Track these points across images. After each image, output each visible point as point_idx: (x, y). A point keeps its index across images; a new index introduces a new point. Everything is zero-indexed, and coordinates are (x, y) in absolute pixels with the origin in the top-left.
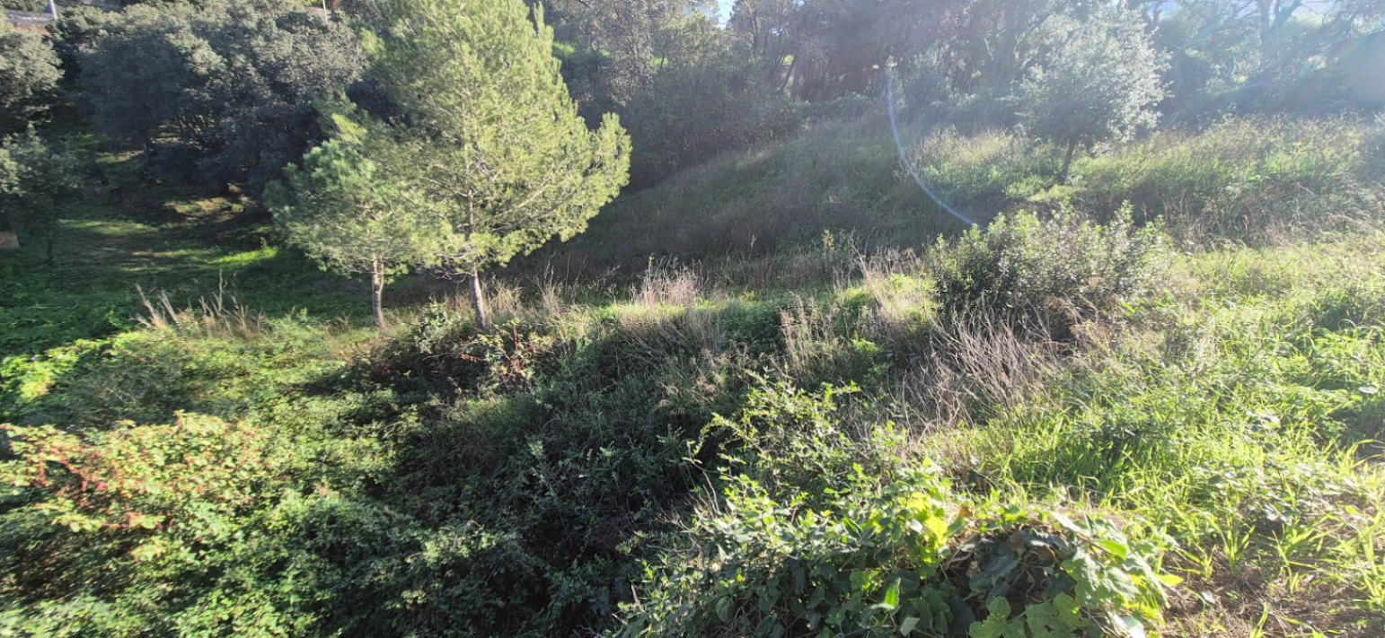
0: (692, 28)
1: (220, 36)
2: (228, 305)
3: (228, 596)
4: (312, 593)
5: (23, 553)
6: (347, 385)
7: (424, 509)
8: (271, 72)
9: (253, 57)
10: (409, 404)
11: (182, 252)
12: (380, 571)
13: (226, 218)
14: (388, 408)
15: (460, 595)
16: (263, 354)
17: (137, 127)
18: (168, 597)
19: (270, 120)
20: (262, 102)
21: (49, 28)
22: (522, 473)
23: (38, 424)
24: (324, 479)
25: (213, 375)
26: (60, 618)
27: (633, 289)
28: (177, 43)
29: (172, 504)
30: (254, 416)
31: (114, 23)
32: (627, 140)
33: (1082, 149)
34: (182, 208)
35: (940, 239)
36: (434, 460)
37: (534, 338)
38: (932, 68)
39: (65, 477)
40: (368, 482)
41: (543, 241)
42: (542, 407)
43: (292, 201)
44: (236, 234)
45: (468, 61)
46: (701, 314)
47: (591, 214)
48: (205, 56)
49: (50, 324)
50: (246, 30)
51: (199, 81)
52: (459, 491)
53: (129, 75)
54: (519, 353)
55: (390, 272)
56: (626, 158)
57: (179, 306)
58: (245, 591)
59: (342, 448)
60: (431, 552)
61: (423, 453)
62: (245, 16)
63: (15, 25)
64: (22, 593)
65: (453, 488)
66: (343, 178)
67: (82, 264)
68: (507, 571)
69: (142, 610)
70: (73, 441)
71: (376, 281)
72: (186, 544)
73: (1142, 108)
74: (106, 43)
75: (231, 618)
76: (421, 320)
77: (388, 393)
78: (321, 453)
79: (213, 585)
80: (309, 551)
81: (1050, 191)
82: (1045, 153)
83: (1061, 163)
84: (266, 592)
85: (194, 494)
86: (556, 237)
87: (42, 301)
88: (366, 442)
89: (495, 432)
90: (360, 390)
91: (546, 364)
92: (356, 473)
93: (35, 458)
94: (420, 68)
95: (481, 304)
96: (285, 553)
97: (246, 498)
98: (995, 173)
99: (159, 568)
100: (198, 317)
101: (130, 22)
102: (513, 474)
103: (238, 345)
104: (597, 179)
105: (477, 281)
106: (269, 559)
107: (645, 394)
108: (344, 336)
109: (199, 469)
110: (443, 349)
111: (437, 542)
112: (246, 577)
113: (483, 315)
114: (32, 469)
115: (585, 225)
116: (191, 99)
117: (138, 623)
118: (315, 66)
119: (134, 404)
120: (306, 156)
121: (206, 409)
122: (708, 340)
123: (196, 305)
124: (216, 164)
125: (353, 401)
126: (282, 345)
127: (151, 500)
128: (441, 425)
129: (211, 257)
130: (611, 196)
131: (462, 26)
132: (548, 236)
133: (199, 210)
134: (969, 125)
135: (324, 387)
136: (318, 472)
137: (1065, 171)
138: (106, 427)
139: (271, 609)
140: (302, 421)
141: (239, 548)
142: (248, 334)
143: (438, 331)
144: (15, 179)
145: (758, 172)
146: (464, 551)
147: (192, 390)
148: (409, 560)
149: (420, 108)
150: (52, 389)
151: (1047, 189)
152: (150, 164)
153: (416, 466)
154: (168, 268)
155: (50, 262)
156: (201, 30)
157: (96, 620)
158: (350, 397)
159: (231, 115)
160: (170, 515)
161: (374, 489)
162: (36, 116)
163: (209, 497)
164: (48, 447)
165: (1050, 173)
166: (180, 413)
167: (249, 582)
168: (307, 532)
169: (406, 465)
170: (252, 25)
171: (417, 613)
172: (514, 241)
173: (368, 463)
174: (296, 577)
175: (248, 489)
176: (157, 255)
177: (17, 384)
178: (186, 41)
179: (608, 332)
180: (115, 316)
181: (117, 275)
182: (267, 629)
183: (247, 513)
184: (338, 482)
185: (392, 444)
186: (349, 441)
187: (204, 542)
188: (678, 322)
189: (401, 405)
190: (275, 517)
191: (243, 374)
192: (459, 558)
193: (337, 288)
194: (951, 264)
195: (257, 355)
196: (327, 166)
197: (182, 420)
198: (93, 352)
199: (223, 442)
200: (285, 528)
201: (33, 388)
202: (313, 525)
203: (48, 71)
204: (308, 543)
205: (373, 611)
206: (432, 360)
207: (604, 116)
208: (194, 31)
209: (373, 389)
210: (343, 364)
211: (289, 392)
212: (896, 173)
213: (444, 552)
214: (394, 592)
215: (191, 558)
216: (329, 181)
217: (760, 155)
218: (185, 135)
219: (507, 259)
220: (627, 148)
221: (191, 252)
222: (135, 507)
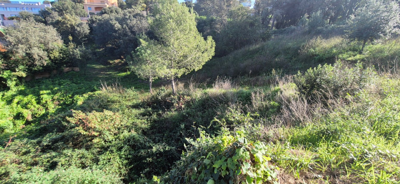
0: (239, 9)
1: (121, 20)
2: (118, 85)
3: (110, 153)
4: (128, 156)
5: (74, 138)
6: (141, 106)
7: (155, 139)
8: (131, 28)
9: (127, 25)
10: (155, 112)
11: (111, 72)
12: (143, 152)
13: (120, 64)
14: (150, 113)
15: (160, 161)
16: (124, 98)
17: (104, 43)
18: (99, 152)
19: (130, 40)
20: (128, 36)
21: (88, 21)
22: (179, 132)
23: (78, 110)
24: (133, 129)
25: (113, 102)
26: (78, 153)
27: (213, 85)
28: (111, 23)
29: (101, 130)
30: (120, 112)
31: (100, 19)
32: (214, 43)
33: (369, 42)
34: (111, 62)
35: (299, 72)
36: (159, 127)
37: (186, 97)
38: (318, 17)
39: (81, 122)
40: (143, 131)
41: (191, 71)
42: (185, 115)
43: (133, 61)
44: (122, 67)
45: (172, 24)
46: (231, 92)
47: (203, 64)
48: (117, 25)
49: (84, 88)
50: (126, 19)
51: (116, 31)
52: (164, 135)
53: (102, 31)
54: (182, 101)
55: (154, 78)
56: (214, 48)
57: (108, 85)
58: (114, 153)
59: (138, 122)
60: (154, 149)
61: (156, 125)
62: (127, 15)
63: (82, 20)
64: (73, 147)
65: (162, 134)
66: (143, 54)
67: (91, 75)
68: (172, 157)
69: (93, 154)
70: (84, 114)
71: (150, 81)
72: (103, 140)
73: (394, 27)
74: (98, 24)
75: (110, 159)
76: (159, 91)
77: (150, 109)
78: (134, 122)
79: (107, 150)
80: (128, 145)
81: (356, 56)
82: (355, 44)
83: (361, 47)
84: (118, 154)
85: (106, 129)
86: (194, 70)
87: (83, 83)
88: (144, 121)
89: (173, 121)
90: (144, 108)
91: (188, 104)
92: (141, 128)
93: (76, 117)
94: (161, 27)
95: (174, 87)
96: (123, 145)
97: (116, 131)
98: (335, 51)
99: (98, 145)
100: (112, 88)
101: (103, 18)
102: (177, 132)
103: (119, 95)
104: (206, 54)
105: (173, 81)
106: (119, 146)
107: (213, 114)
108: (143, 94)
109: (107, 123)
110: (164, 99)
111: (156, 147)
112: (114, 149)
113: (174, 91)
114: (76, 120)
115: (202, 67)
116: (114, 36)
117: (92, 156)
118: (140, 26)
119: (97, 107)
120: (136, 49)
121: (111, 110)
122: (232, 100)
123: (112, 85)
124: (118, 51)
125: (142, 110)
126: (128, 96)
127: (97, 129)
128: (161, 118)
129: (116, 74)
130: (209, 59)
131: (171, 15)
132: (192, 70)
133: (115, 62)
134: (327, 35)
135: (136, 106)
136: (132, 127)
137: (362, 50)
138: (90, 112)
139: (119, 158)
140: (130, 114)
141: (113, 143)
142: (122, 93)
143: (163, 94)
144: (79, 55)
145: (256, 51)
146: (162, 150)
147: (109, 105)
148: (149, 151)
149: (161, 37)
150: (83, 103)
151: (354, 56)
152: (106, 51)
153: (154, 128)
154: (107, 76)
155: (85, 74)
156: (117, 19)
157: (85, 154)
158: (142, 109)
159: (122, 39)
160: (101, 133)
161: (144, 132)
162: (85, 41)
163: (109, 130)
164: (79, 115)
165: (357, 51)
166: (104, 110)
167: (115, 151)
168: (128, 141)
169: (152, 127)
170: (127, 17)
171: (150, 164)
172: (182, 71)
173: (143, 126)
174: (125, 151)
175: (117, 129)
176: (106, 73)
177: (77, 101)
178: (114, 22)
179: (205, 96)
180: (96, 87)
181: (97, 77)
182: (117, 162)
183: (116, 135)
184: (136, 130)
185: (150, 122)
186: (140, 120)
187: (107, 140)
188: (224, 94)
189: (153, 112)
190: (121, 136)
191: (119, 102)
192: (161, 152)
193: (143, 82)
194: (303, 80)
195: (122, 98)
196: (140, 52)
197: (104, 112)
198: (91, 95)
199: (112, 118)
200: (123, 139)
201: (80, 103)
202: (129, 139)
203: (87, 31)
204: (128, 143)
205: (140, 162)
206: (161, 101)
207: (208, 37)
208: (115, 20)
209: (147, 108)
210: (141, 101)
211: (128, 107)
212: (299, 51)
213: (157, 150)
214: (145, 158)
215: (104, 144)
216: (140, 55)
217: (258, 46)
218: (112, 45)
219: (180, 75)
220: (214, 45)
221: (112, 72)
222: (94, 130)
